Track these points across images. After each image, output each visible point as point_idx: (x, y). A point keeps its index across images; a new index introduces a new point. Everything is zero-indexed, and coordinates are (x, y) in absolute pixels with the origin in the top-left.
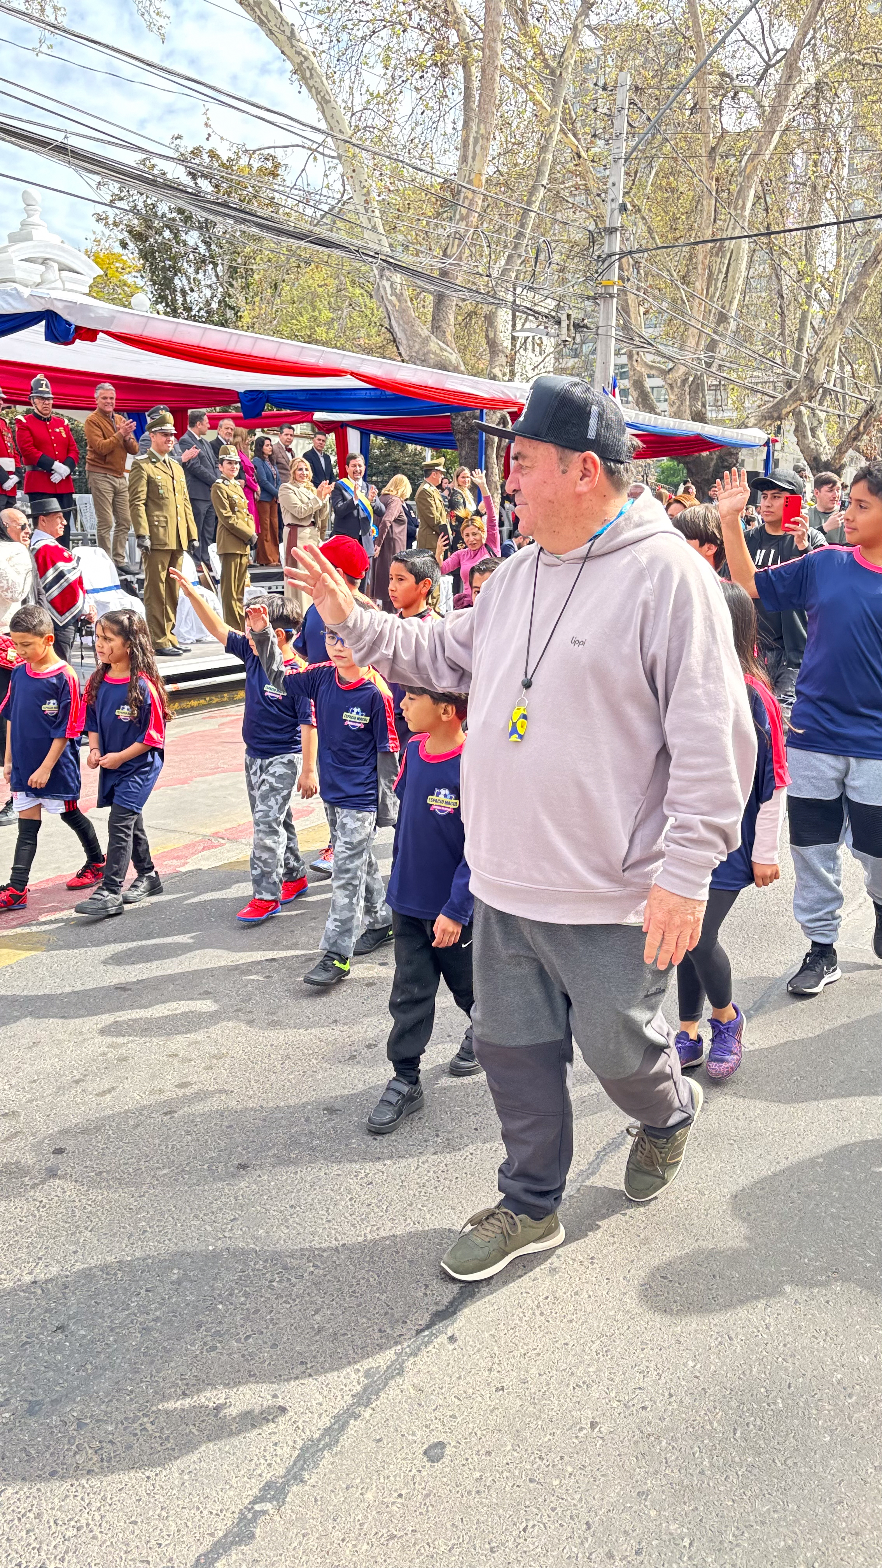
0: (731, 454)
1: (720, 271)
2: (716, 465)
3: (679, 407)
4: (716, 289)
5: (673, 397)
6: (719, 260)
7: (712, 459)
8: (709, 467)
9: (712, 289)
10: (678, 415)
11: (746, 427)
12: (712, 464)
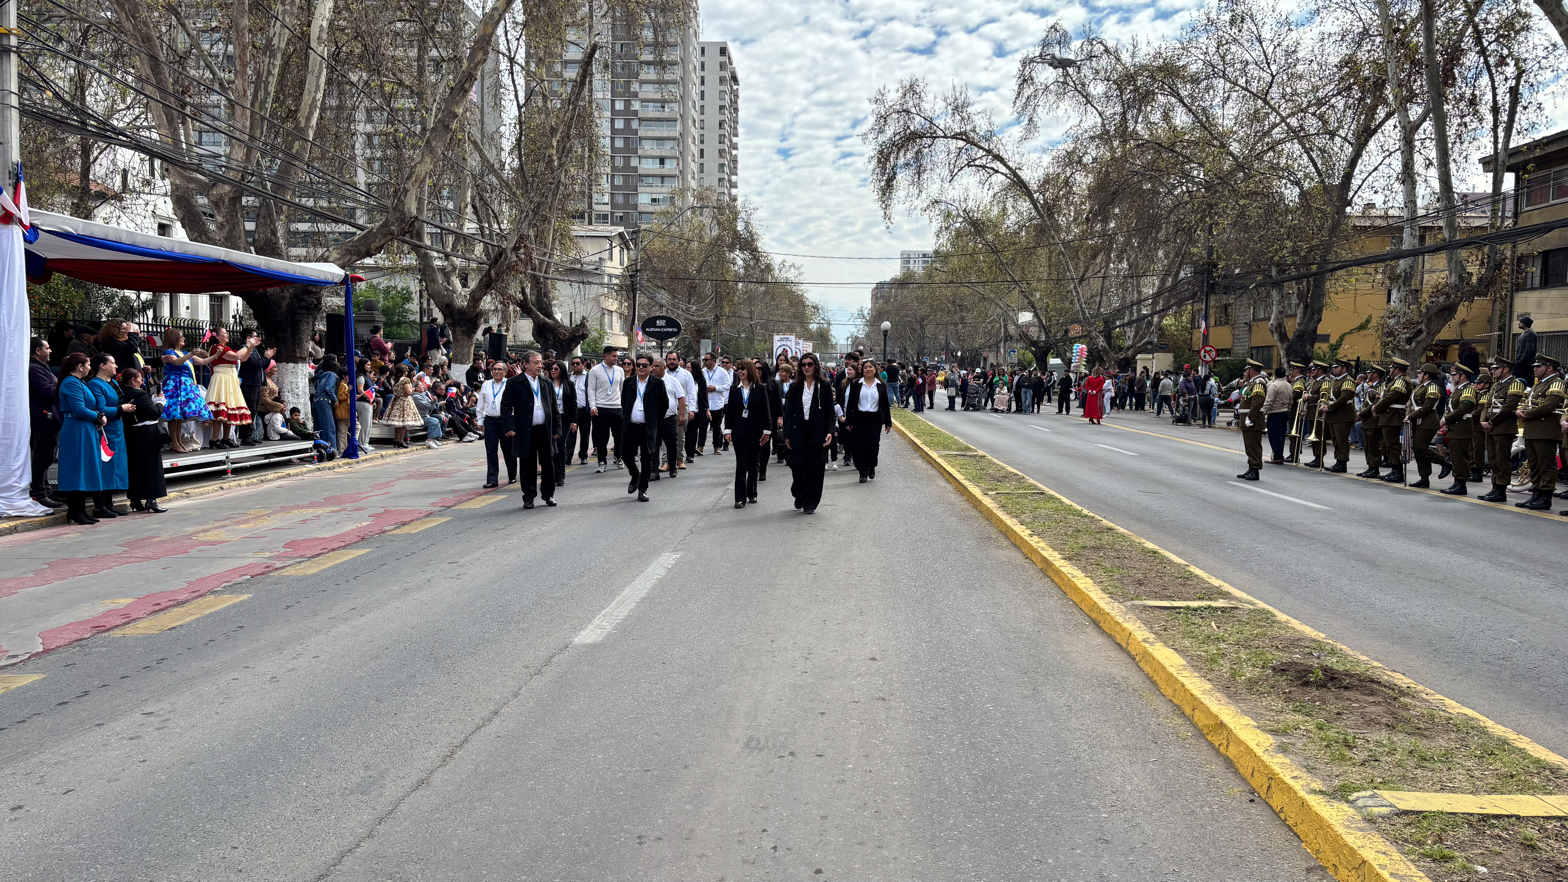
0: (310, 293)
1: (269, 73)
2: (290, 304)
3: (230, 231)
4: (267, 94)
5: (219, 219)
6: (267, 60)
7: (284, 298)
8: (280, 307)
9: (261, 94)
10: (231, 243)
11: (326, 261)
12: (285, 303)
